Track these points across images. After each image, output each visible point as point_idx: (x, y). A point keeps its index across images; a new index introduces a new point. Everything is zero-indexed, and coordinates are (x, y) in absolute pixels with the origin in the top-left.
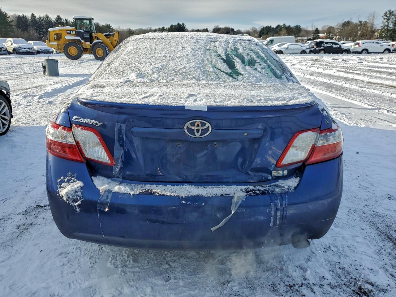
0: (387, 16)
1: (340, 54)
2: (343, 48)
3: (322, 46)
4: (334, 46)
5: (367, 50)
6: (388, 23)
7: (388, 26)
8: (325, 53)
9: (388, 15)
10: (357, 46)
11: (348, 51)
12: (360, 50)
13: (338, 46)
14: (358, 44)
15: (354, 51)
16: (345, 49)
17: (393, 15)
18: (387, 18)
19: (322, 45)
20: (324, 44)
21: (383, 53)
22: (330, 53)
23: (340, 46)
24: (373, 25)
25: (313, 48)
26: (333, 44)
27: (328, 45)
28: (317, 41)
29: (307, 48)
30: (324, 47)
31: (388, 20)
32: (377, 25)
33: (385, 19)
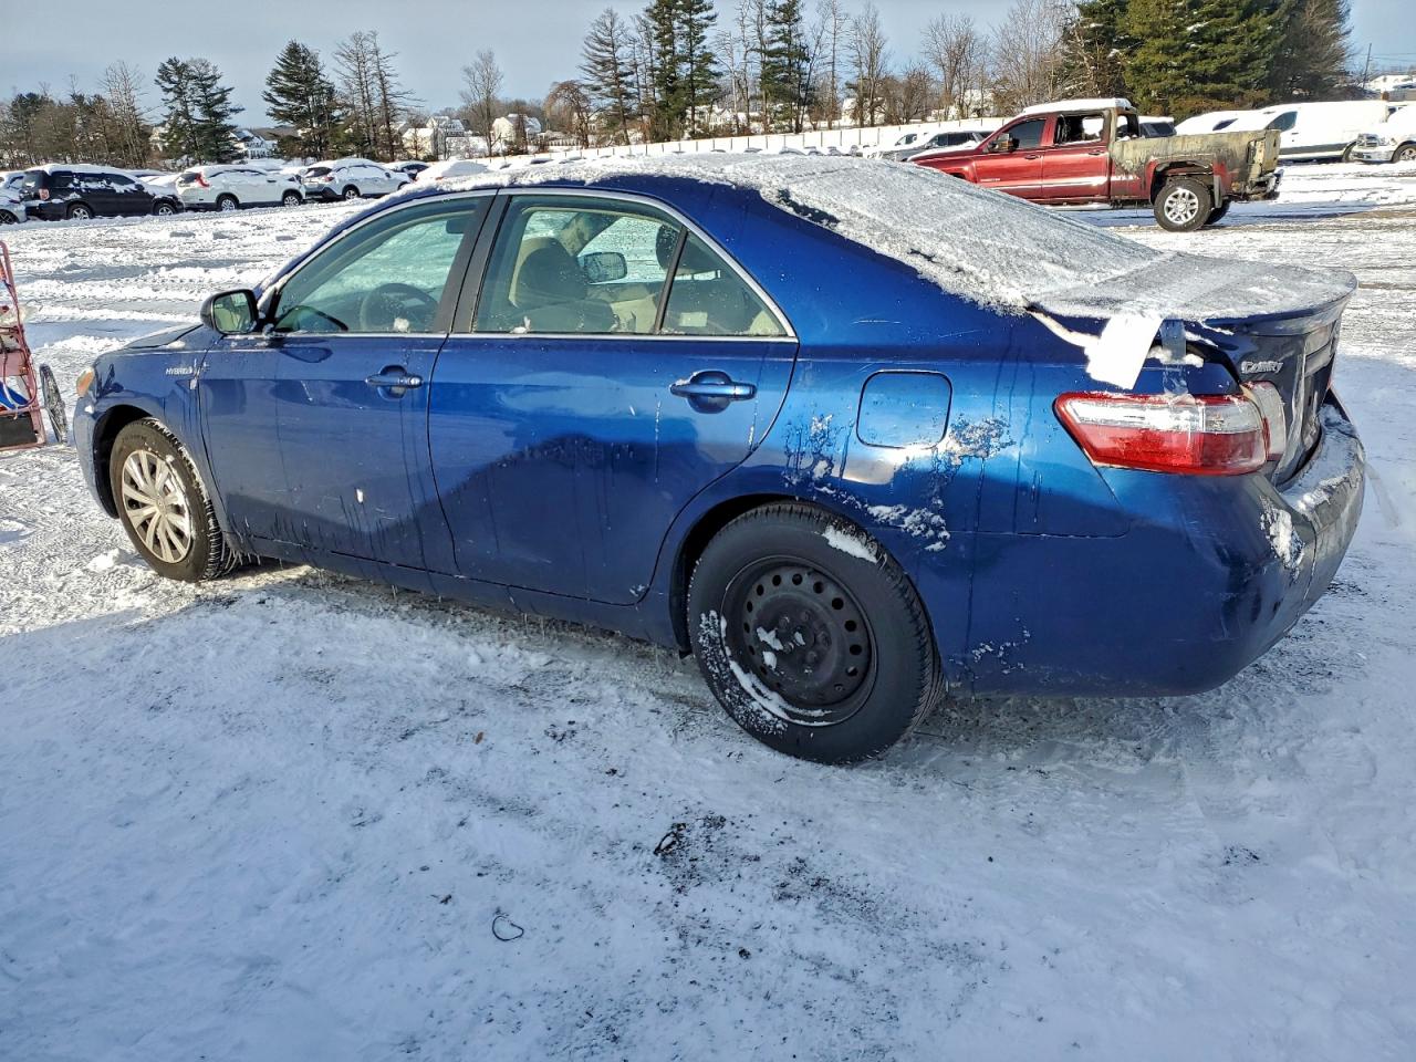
0: (171, 82)
1: (149, 216)
2: (151, 193)
3: (72, 190)
4: (119, 189)
5: (231, 197)
6: (185, 103)
7: (185, 114)
8: (93, 215)
9: (175, 78)
10: (196, 184)
11: (173, 205)
12: (212, 200)
13: (132, 187)
14: (197, 177)
15: (192, 201)
16: (159, 196)
17: (190, 78)
18: (172, 86)
19: (71, 186)
20: (76, 181)
21: (281, 204)
22: (112, 214)
23: (140, 187)
24: (137, 112)
25: (37, 197)
26: (109, 182)
27: (93, 185)
28: (43, 173)
29: (12, 201)
30: (79, 191)
31: (181, 93)
32: (149, 110)
33: (167, 90)
